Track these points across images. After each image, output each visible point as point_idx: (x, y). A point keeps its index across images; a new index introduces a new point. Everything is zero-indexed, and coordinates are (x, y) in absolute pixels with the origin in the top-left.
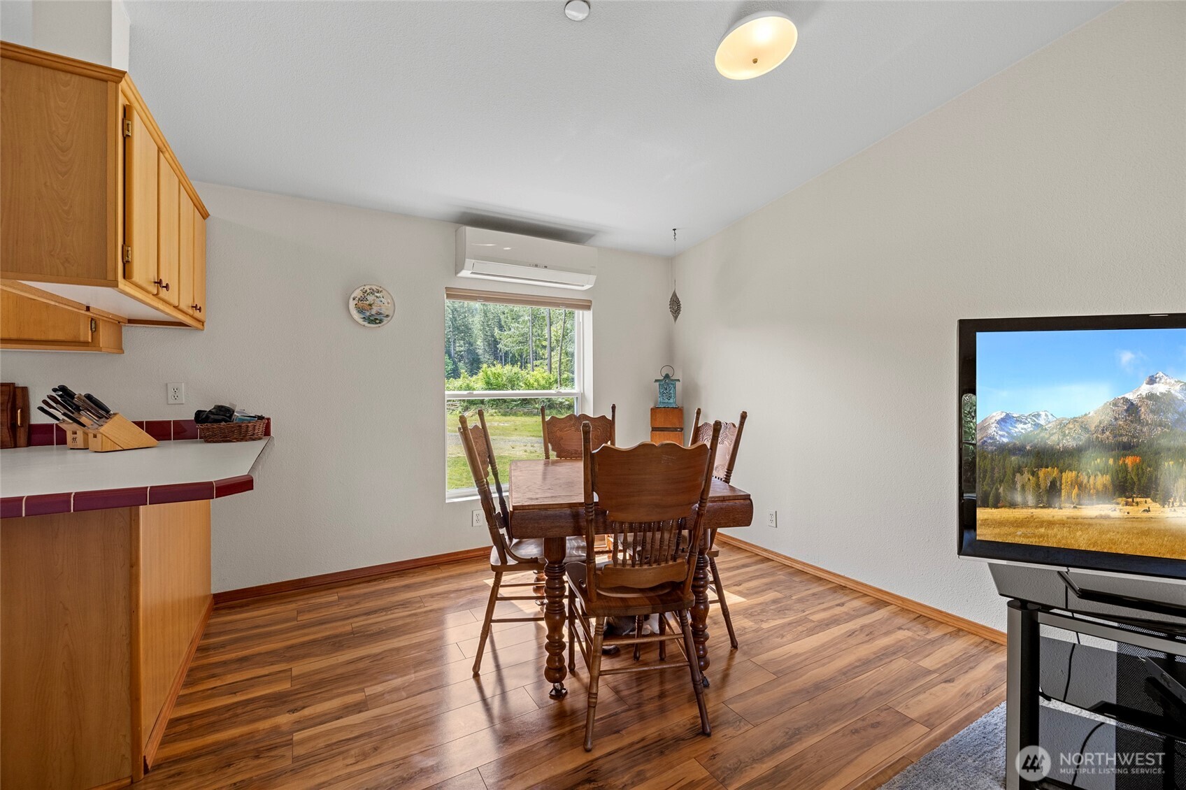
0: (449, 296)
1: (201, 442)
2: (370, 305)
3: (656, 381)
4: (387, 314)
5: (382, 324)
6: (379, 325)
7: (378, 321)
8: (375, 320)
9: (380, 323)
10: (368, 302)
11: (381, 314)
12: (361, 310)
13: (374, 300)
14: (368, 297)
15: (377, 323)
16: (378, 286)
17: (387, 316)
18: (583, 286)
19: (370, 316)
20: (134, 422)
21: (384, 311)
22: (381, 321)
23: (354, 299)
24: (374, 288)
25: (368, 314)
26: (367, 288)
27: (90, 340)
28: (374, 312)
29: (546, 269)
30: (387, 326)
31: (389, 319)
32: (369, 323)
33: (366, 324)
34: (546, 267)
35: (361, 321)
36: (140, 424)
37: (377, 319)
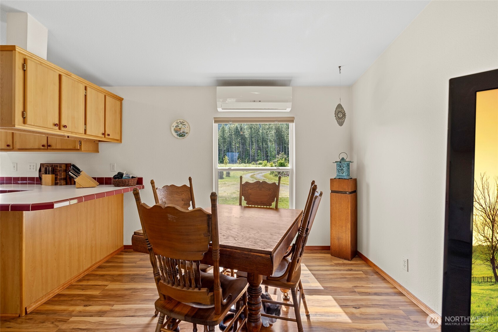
0: (216, 122)
1: (113, 186)
2: (180, 129)
3: (336, 162)
4: (187, 132)
5: (185, 137)
6: (184, 137)
7: (183, 136)
8: (182, 135)
9: (184, 136)
10: (179, 128)
11: (184, 132)
12: (176, 131)
13: (182, 126)
14: (179, 125)
15: (183, 137)
16: (183, 120)
17: (187, 133)
18: (286, 109)
19: (180, 134)
20: (92, 178)
21: (186, 131)
22: (184, 135)
23: (173, 127)
24: (181, 121)
25: (179, 133)
26: (178, 121)
27: (79, 148)
28: (181, 132)
29: (260, 103)
30: (187, 137)
31: (188, 134)
32: (180, 137)
33: (178, 137)
34: (260, 101)
35: (176, 136)
36: (95, 178)
37: (183, 135)
